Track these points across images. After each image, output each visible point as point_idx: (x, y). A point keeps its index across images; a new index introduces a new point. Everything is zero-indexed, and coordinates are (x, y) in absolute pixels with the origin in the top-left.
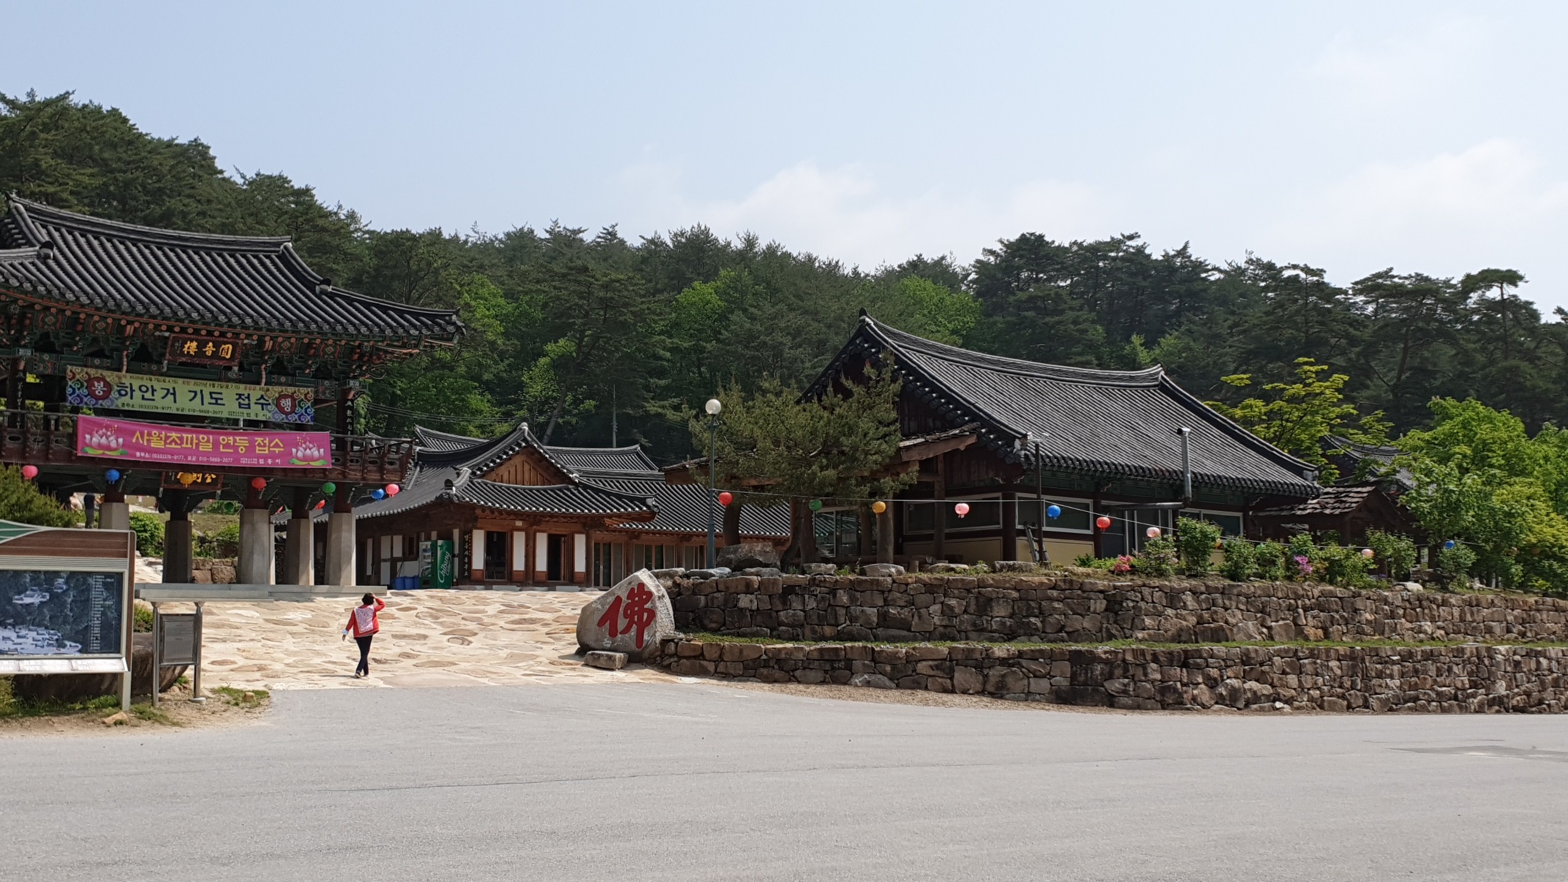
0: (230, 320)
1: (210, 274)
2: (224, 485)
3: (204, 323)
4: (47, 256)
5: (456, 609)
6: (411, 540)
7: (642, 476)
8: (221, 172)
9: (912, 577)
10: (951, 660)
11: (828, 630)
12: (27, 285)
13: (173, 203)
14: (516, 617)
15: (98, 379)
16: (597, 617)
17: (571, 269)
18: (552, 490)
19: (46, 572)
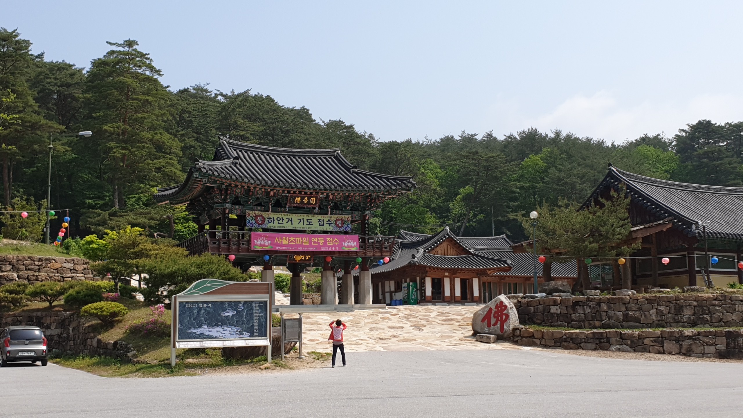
0: (314, 187)
1: (305, 167)
2: (314, 260)
3: (303, 189)
4: (236, 163)
5: (417, 314)
6: (398, 282)
7: (505, 249)
8: (315, 121)
9: (640, 296)
10: (662, 337)
11: (597, 323)
12: (228, 176)
13: (293, 136)
14: (444, 318)
15: (259, 216)
16: (481, 318)
17: (470, 153)
18: (461, 258)
19: (235, 302)
